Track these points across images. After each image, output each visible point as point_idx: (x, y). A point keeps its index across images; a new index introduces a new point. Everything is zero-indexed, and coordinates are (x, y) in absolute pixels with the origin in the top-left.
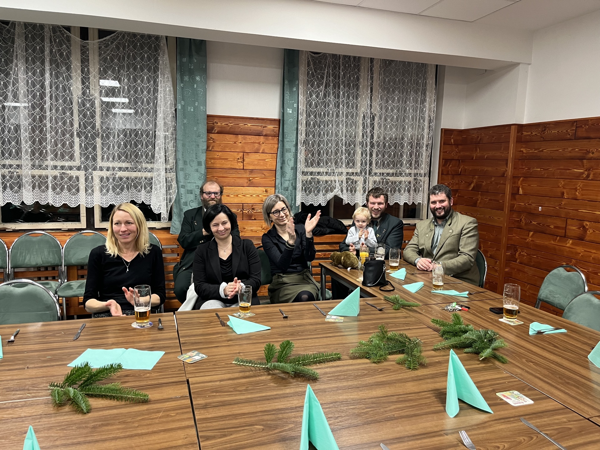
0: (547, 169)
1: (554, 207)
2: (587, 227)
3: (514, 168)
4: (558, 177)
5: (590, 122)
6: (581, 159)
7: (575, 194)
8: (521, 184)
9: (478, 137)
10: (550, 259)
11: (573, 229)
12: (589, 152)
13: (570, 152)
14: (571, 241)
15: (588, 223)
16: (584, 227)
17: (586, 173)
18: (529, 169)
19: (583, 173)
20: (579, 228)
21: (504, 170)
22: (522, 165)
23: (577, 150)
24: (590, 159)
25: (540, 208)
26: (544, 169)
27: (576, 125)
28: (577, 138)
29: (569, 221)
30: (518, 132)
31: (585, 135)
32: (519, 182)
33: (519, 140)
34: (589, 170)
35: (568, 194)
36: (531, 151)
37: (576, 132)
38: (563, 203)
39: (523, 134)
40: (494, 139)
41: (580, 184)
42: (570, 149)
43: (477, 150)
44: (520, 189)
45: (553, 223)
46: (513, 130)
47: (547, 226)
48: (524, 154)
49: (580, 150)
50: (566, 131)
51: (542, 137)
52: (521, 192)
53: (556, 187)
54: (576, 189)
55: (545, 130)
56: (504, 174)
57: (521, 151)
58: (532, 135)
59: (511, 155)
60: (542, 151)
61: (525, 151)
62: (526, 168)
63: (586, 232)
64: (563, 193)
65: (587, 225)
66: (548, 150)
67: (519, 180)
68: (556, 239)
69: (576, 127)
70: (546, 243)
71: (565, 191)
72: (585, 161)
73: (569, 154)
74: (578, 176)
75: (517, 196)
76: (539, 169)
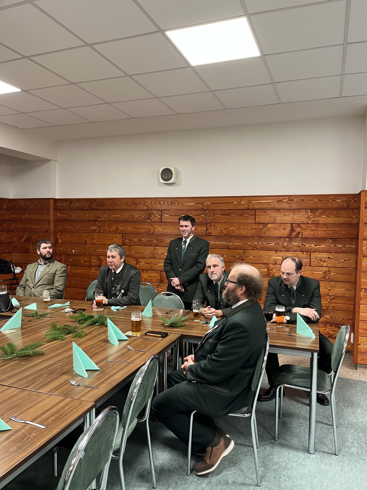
0: (75, 227)
1: (82, 250)
2: (102, 259)
3: (55, 226)
4: (83, 232)
5: (98, 201)
6: (95, 221)
7: (93, 241)
8: (59, 237)
9: (25, 205)
10: (83, 281)
11: (95, 261)
12: (99, 217)
13: (88, 217)
14: (94, 269)
15: (102, 257)
16: (100, 260)
17: (98, 229)
18: (64, 227)
19: (96, 229)
20: (98, 261)
21: (48, 227)
22: (59, 225)
23: (92, 216)
24: (100, 221)
25: (73, 251)
26: (74, 227)
27: (90, 201)
28: (91, 209)
29: (92, 257)
30: (54, 204)
31: (95, 207)
32: (58, 235)
33: (55, 209)
34: (100, 227)
35: (89, 241)
36: (63, 216)
37: (90, 206)
38: (87, 247)
39: (57, 205)
40: (38, 207)
41: (96, 235)
42: (88, 215)
43: (24, 214)
44: (59, 240)
45: (82, 260)
46: (51, 202)
47: (79, 261)
48: (59, 218)
49: (94, 216)
50: (85, 205)
51: (70, 208)
52: (60, 241)
53: (81, 238)
54: (94, 238)
55: (71, 203)
56: (48, 230)
57: (57, 216)
58: (64, 206)
59: (52, 218)
60: (71, 216)
61: (59, 216)
62: (62, 227)
63: (102, 262)
64: (86, 241)
65: (102, 258)
66: (75, 215)
67: (57, 234)
68: (85, 268)
69: (90, 203)
70: (79, 271)
71: (87, 239)
72: (97, 223)
73: (88, 218)
74: (94, 231)
75: (57, 244)
76: (70, 227)
